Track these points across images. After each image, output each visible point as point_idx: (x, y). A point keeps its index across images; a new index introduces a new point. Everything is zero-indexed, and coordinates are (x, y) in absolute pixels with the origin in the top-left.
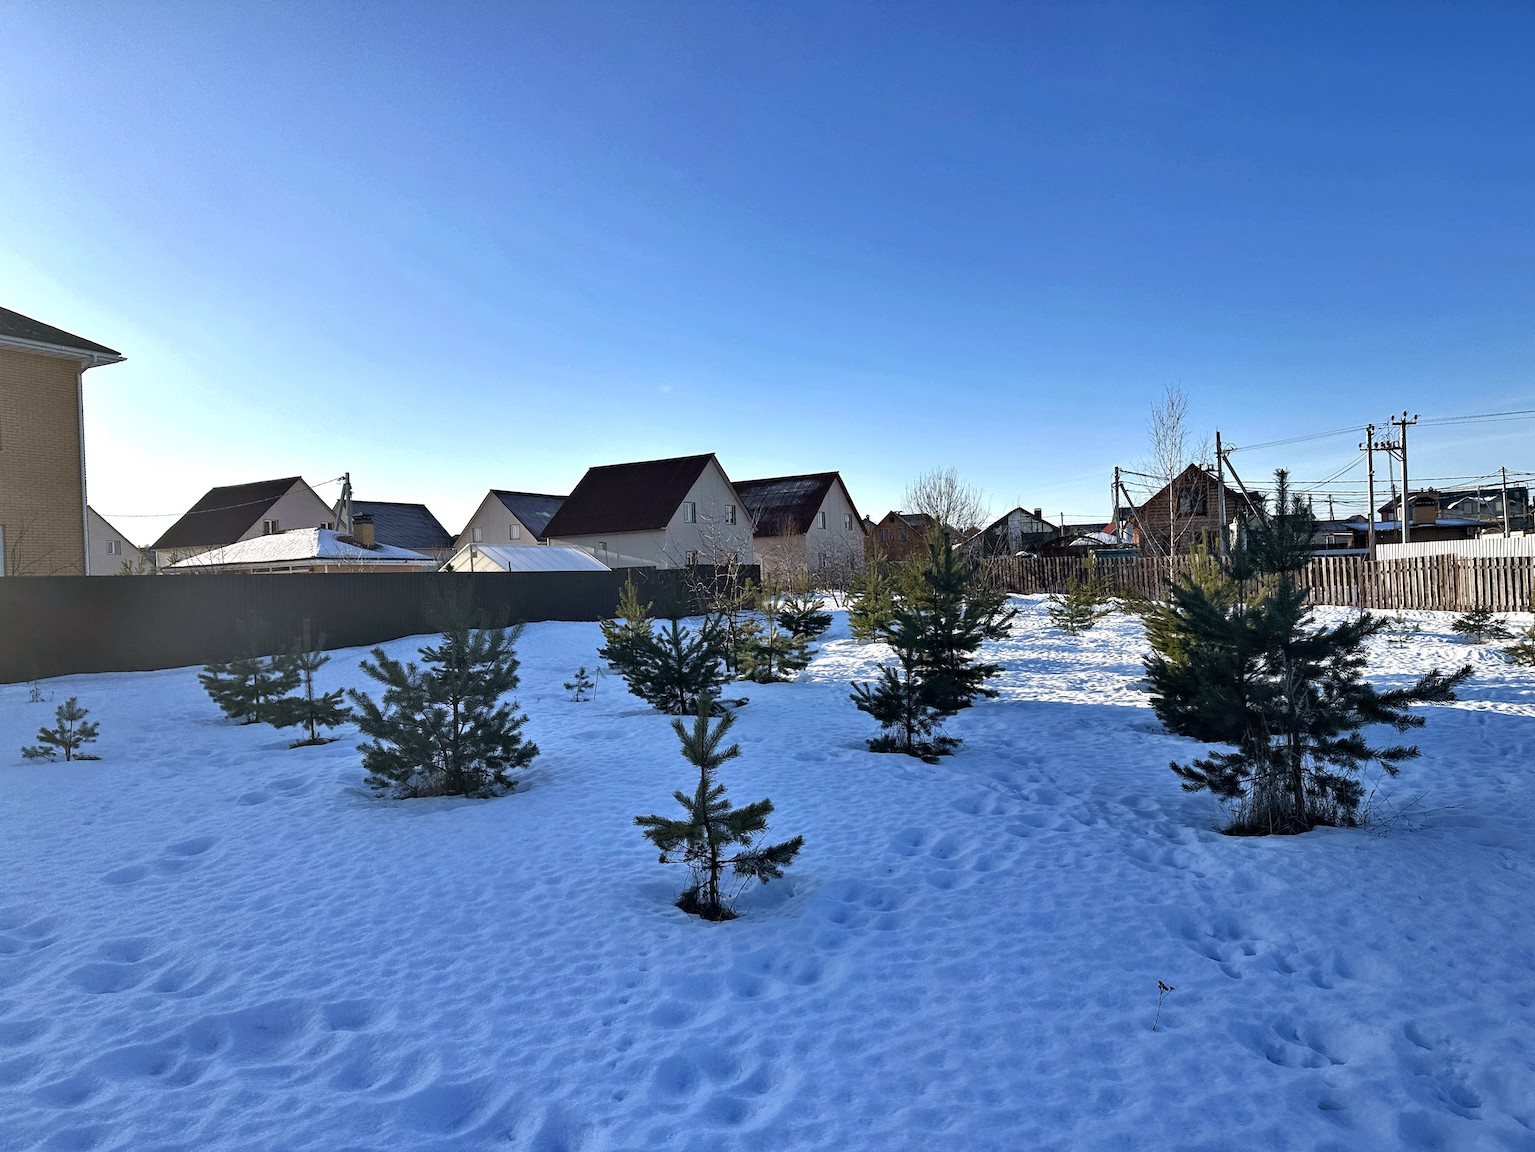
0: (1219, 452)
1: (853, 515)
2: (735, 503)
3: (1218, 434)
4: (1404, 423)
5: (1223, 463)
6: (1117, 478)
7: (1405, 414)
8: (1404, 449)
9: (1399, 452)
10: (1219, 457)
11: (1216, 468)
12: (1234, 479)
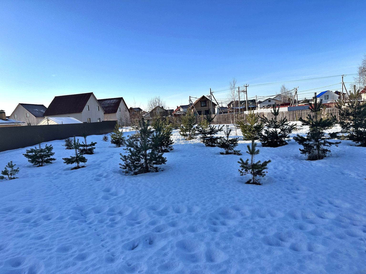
0: (211, 93)
1: (127, 108)
2: (99, 105)
3: (210, 89)
4: (246, 86)
5: (212, 95)
6: (190, 98)
7: (246, 84)
8: (246, 92)
9: (245, 92)
10: (211, 94)
11: (210, 96)
12: (214, 99)
